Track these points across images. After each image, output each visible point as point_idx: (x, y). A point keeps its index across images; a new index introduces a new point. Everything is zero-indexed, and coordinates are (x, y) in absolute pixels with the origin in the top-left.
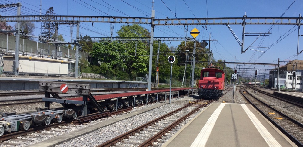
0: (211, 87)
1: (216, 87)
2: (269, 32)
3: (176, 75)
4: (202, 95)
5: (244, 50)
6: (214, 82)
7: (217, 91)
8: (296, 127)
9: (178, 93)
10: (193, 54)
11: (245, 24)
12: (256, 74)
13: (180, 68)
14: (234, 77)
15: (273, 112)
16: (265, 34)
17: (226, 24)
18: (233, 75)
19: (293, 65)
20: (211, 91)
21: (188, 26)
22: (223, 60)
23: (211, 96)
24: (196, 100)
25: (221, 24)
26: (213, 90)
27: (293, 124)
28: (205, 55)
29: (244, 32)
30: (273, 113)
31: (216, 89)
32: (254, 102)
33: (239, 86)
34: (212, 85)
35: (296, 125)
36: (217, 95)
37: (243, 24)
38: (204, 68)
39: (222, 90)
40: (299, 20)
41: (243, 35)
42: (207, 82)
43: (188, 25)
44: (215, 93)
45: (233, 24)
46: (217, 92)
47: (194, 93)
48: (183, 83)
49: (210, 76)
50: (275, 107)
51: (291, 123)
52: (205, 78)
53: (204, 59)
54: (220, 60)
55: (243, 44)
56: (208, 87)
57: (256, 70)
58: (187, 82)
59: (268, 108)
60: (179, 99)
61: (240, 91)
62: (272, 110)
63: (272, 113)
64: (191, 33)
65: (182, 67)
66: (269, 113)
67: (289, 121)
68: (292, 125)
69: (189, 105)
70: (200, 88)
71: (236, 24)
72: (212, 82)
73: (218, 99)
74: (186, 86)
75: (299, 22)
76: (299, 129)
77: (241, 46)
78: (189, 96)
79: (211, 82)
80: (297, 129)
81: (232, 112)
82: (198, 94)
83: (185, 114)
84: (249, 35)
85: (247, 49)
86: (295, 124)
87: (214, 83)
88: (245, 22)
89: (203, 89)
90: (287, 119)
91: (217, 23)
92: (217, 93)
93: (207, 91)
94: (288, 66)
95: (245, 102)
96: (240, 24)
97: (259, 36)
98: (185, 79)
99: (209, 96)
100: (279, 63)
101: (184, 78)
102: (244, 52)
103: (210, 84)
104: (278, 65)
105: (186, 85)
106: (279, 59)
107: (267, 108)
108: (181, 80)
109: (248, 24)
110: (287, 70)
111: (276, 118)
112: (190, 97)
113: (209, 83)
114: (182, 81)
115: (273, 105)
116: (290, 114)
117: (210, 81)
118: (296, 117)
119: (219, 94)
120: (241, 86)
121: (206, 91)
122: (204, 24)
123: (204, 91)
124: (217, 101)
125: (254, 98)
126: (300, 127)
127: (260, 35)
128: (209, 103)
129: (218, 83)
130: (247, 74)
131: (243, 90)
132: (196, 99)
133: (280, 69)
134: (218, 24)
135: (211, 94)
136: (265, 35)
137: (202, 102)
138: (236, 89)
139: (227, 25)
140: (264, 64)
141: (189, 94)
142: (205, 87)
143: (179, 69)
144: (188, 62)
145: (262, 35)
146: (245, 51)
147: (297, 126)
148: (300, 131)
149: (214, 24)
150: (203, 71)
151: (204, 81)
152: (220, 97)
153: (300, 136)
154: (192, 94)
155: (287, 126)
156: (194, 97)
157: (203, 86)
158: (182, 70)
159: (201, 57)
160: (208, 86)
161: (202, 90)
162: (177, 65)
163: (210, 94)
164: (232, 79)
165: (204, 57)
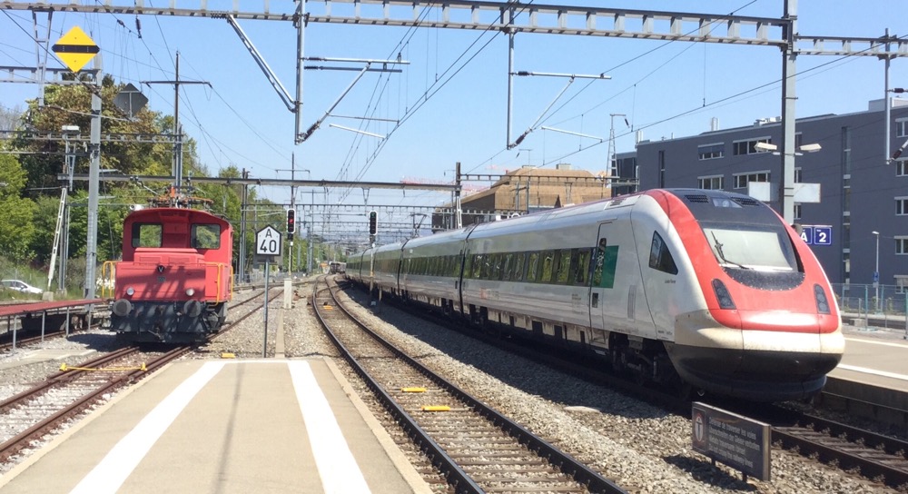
0: (170, 294)
1: (191, 293)
2: (399, 55)
3: (19, 239)
4: (128, 329)
5: (303, 129)
6: (181, 268)
7: (198, 305)
8: (494, 439)
9: (16, 325)
10: (90, 146)
11: (306, 22)
12: (373, 230)
13: (36, 208)
14: (267, 245)
15: (419, 384)
16: (385, 64)
17: (224, 16)
18: (262, 236)
19: (515, 187)
20: (171, 310)
21: (50, 18)
22: (240, 170)
23: (170, 333)
24: (101, 355)
25: (204, 15)
26: (183, 303)
27: (488, 425)
28: (156, 149)
29: (302, 56)
30: (422, 389)
31: (191, 301)
32: (356, 346)
33: (309, 282)
34: (175, 286)
35: (497, 431)
36: (200, 327)
37: (296, 18)
38: (138, 207)
39: (221, 305)
40: (511, 14)
41: (298, 67)
42: (151, 269)
43: (51, 10)
44: (188, 318)
45: (255, 17)
46: (198, 314)
47: (96, 322)
48: (51, 276)
49: (167, 240)
50: (434, 361)
51: (482, 422)
52: (141, 253)
53: (155, 165)
54: (229, 169)
55: (297, 103)
56: (156, 291)
57: (371, 210)
58: (71, 270)
59: (407, 368)
60: (17, 358)
61: (312, 304)
62: (420, 376)
63: (417, 389)
64: (57, 48)
65: (46, 202)
66: (406, 390)
67: (476, 415)
68: (482, 432)
69: (59, 380)
70: (121, 297)
71: (266, 18)
72: (175, 268)
73: (204, 344)
74: (65, 291)
75: (511, 21)
76: (503, 446)
77: (293, 111)
78: (70, 339)
79: (169, 268)
80: (496, 445)
81: (237, 397)
82: (111, 329)
83: (23, 428)
84: (322, 68)
85: (314, 127)
86: (495, 425)
87: (184, 274)
88: (304, 12)
89: (136, 303)
90: (467, 409)
91: (188, 11)
92: (200, 316)
93: (152, 311)
94: (497, 192)
95: (321, 351)
96: (284, 18)
97: (361, 70)
98: (65, 260)
99: (162, 331)
100: (459, 182)
101: (54, 256)
102: (306, 137)
103: (168, 280)
104: (457, 188)
105: (69, 287)
106: (459, 166)
107: (403, 369)
108: (40, 263)
109: (316, 20)
110: (496, 207)
111: (427, 408)
112: (74, 343)
113: (162, 272)
114: (48, 269)
115: (429, 355)
116: (484, 387)
117: (166, 266)
118: (501, 398)
119: (208, 322)
120: (322, 279)
121: (146, 309)
122: (130, 11)
123: (141, 309)
124: (199, 352)
125: (364, 328)
126: (511, 436)
127: (364, 66)
128: (152, 367)
129: (200, 274)
130: (341, 229)
131: (324, 297)
132: (100, 349)
133: (465, 205)
134: (192, 14)
135: (171, 325)
136: (385, 70)
137: (127, 364)
138: (297, 296)
139: (230, 21)
140: (403, 185)
141: (72, 329)
142: (145, 292)
143: (35, 213)
144: (71, 179)
145: (372, 66)
146: (310, 132)
147: (500, 433)
148: (506, 452)
149: (172, 14)
150: (135, 222)
151: (138, 267)
152: (216, 333)
153: (503, 472)
154: (85, 327)
155: (461, 437)
156: (95, 342)
157: (134, 291)
158: (51, 219)
159: (140, 156)
160: (155, 286)
161: (130, 307)
162: (25, 193)
163: (167, 323)
164: (260, 252)
165: (156, 157)
